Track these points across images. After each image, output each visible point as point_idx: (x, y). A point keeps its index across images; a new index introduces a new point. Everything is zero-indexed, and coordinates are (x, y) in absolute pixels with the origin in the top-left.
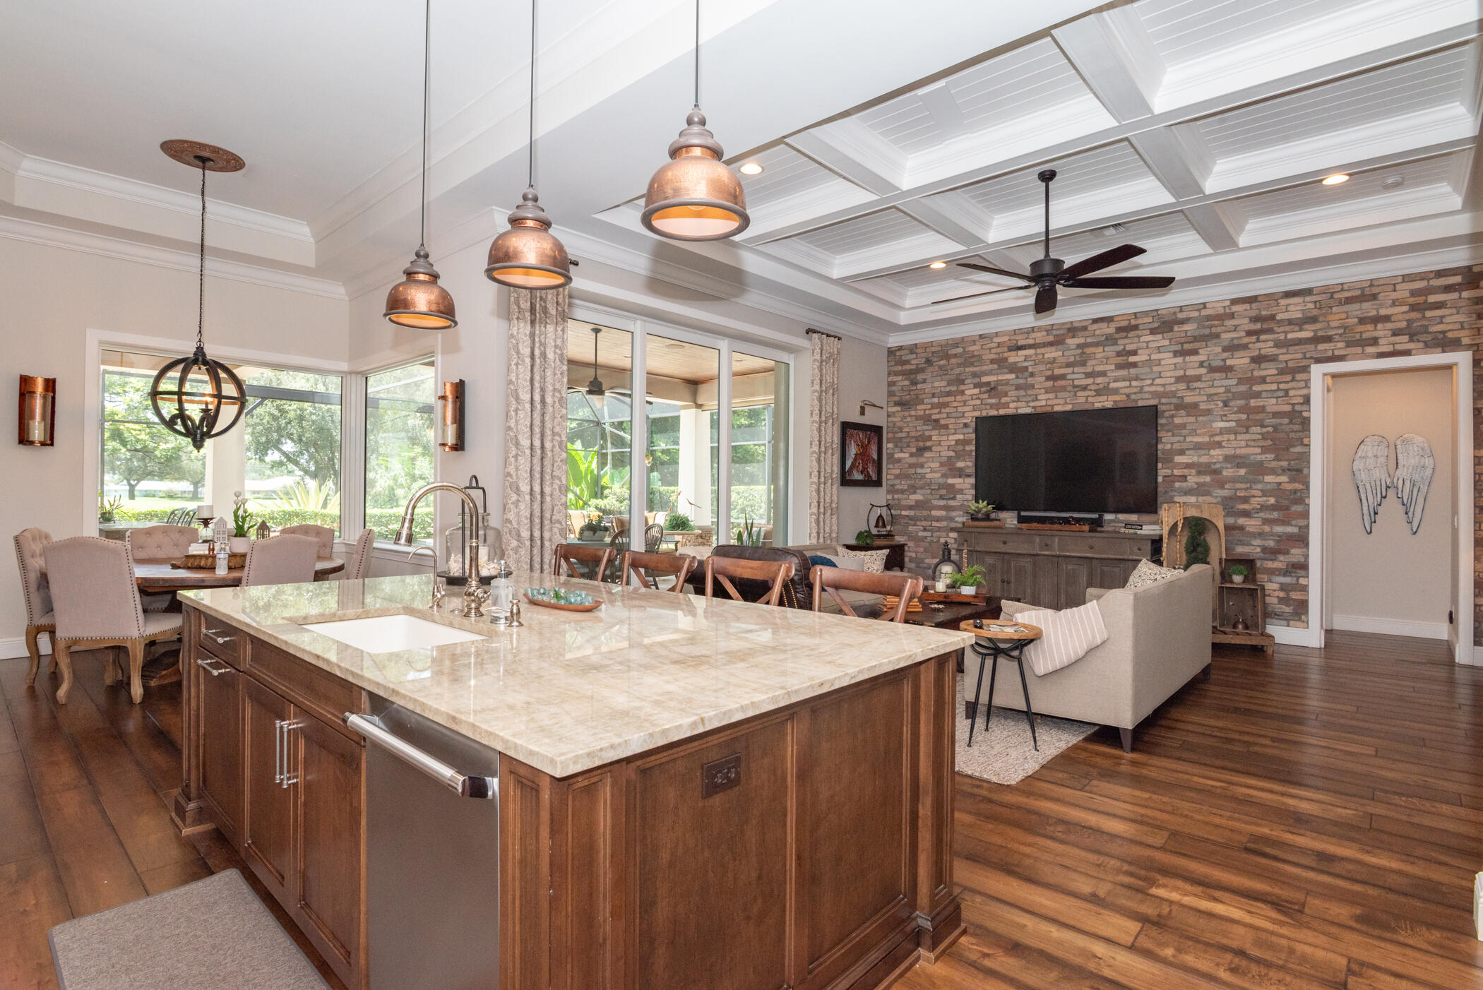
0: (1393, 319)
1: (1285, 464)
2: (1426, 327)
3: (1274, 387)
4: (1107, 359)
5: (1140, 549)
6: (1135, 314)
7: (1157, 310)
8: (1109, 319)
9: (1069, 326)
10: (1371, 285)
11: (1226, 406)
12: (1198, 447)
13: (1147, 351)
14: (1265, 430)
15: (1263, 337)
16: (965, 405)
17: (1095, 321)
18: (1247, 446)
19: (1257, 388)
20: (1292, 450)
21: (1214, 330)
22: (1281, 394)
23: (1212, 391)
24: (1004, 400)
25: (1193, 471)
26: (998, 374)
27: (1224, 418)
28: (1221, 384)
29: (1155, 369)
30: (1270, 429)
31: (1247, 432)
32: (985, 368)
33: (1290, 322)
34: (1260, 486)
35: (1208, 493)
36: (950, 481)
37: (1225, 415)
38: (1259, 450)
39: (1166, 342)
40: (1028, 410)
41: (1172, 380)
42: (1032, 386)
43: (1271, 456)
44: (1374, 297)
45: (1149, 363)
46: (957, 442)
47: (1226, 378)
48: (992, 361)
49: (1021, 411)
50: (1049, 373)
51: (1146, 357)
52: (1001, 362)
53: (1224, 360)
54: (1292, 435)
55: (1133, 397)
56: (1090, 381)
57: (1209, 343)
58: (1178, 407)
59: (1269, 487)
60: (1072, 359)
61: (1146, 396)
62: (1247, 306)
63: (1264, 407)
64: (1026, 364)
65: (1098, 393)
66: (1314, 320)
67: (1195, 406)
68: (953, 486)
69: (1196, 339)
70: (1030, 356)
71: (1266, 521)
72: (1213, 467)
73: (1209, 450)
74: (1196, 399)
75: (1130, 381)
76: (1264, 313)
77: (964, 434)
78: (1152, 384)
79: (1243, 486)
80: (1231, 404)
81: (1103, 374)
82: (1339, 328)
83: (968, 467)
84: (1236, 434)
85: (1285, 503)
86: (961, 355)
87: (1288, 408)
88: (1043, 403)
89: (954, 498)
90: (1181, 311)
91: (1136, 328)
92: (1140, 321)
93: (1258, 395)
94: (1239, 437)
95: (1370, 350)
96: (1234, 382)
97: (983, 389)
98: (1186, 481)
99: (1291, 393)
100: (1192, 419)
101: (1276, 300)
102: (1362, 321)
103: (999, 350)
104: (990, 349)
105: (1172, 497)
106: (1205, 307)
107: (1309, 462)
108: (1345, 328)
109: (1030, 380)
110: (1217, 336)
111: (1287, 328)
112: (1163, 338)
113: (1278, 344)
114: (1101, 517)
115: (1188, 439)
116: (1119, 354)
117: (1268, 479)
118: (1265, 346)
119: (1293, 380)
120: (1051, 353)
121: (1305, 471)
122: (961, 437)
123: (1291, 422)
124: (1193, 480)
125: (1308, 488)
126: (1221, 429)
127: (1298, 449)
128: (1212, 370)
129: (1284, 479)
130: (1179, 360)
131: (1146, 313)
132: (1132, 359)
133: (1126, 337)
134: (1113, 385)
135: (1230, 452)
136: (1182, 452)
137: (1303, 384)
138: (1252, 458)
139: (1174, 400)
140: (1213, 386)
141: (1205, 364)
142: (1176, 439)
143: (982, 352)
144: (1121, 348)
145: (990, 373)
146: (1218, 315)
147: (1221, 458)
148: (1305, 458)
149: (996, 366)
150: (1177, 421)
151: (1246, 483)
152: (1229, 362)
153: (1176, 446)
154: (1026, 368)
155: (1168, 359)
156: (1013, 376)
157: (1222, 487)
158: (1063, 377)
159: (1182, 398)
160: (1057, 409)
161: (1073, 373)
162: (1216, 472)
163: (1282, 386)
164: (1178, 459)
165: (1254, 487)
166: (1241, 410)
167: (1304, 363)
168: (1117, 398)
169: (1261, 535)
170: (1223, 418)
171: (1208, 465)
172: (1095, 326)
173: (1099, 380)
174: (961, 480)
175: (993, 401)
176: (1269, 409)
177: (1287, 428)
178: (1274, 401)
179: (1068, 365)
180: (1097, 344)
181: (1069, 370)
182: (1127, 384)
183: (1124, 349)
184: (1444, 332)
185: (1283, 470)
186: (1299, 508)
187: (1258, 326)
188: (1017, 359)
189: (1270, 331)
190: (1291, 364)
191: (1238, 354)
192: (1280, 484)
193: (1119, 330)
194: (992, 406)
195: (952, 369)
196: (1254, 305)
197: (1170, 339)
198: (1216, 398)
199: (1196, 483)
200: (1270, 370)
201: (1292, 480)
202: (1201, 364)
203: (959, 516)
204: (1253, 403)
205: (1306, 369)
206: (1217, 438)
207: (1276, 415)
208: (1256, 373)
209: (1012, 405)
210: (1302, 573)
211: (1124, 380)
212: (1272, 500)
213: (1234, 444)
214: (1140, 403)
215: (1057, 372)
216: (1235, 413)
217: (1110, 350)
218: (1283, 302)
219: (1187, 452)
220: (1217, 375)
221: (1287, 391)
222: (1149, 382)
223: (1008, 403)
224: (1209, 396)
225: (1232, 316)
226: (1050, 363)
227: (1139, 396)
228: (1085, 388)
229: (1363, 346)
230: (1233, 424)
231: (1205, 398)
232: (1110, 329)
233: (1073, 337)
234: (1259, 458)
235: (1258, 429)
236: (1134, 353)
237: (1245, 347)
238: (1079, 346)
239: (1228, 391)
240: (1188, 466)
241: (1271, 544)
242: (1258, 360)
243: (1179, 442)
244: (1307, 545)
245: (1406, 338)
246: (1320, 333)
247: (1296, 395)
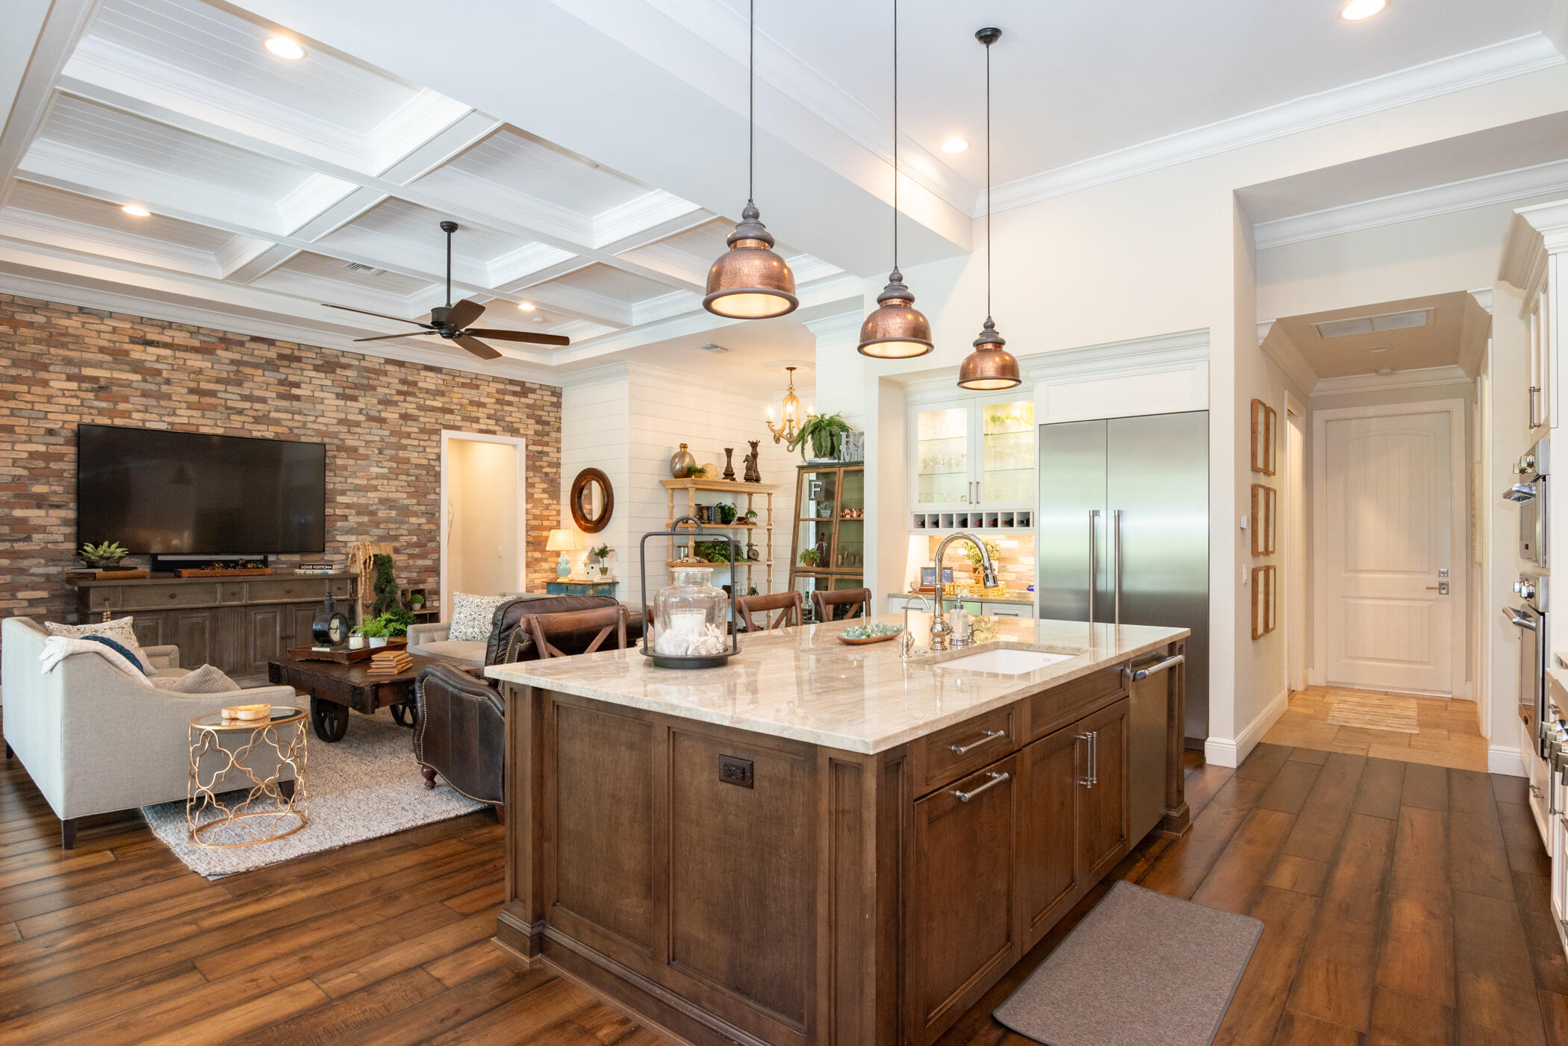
0: (487, 406)
1: (423, 508)
2: (504, 416)
3: (416, 443)
4: (268, 384)
5: (339, 589)
6: (299, 345)
7: (321, 348)
8: (271, 342)
9: (221, 335)
10: (476, 378)
11: (380, 453)
12: (358, 489)
13: (311, 387)
14: (410, 478)
15: (409, 399)
16: (49, 402)
17: (255, 339)
18: (397, 491)
19: (404, 441)
20: (428, 497)
21: (371, 382)
22: (421, 449)
23: (369, 438)
24: (122, 406)
25: (354, 511)
26: (112, 369)
27: (379, 465)
28: (377, 433)
29: (318, 406)
30: (413, 478)
31: (397, 479)
32: (89, 356)
33: (428, 391)
34: (406, 527)
35: (366, 533)
36: (18, 513)
37: (381, 462)
38: (405, 496)
39: (329, 383)
40: (163, 426)
41: (334, 421)
42: (169, 397)
43: (414, 501)
44: (477, 387)
45: (312, 400)
46: (32, 455)
47: (381, 428)
48: (102, 350)
49: (149, 425)
50: (193, 385)
51: (309, 393)
52: (118, 356)
53: (379, 412)
54: (428, 485)
55: (296, 431)
56: (247, 405)
57: (367, 393)
58: (340, 449)
59: (412, 527)
60: (224, 375)
61: (309, 432)
62: (397, 368)
63: (408, 459)
64: (157, 366)
65: (257, 420)
66: (442, 394)
67: (355, 450)
68: (24, 520)
69: (356, 386)
70: (165, 358)
71: (411, 556)
72: (370, 508)
73: (367, 491)
74: (357, 443)
75: (293, 414)
76: (409, 378)
77: (47, 444)
78: (315, 422)
79: (394, 526)
80: (386, 452)
81: (263, 400)
82: (457, 404)
83: (55, 493)
84: (388, 479)
85: (424, 540)
86: (41, 327)
87: (425, 462)
88: (185, 420)
89: (28, 539)
90: (343, 356)
91: (299, 359)
92: (303, 354)
93: (404, 448)
94: (392, 482)
95: (475, 426)
96: (387, 433)
97: (85, 386)
98: (347, 520)
99: (428, 450)
100: (351, 462)
101: (418, 370)
102: (472, 403)
103: (114, 337)
104: (99, 332)
105: (334, 536)
106: (364, 359)
107: (439, 507)
108: (462, 405)
109: (164, 388)
110: (374, 388)
111: (426, 396)
112: (326, 378)
113: (419, 408)
114: (266, 558)
115: (350, 480)
116: (281, 383)
117: (413, 520)
118: (410, 407)
119: (429, 439)
120: (196, 361)
121: (437, 515)
122: (42, 448)
123: (428, 474)
124: (353, 520)
125: (439, 528)
126: (377, 473)
127: (433, 497)
128: (371, 419)
129: (423, 520)
130: (341, 403)
131: (310, 348)
132: (295, 391)
133: (289, 367)
134: (273, 415)
135: (384, 495)
136: (343, 493)
137: (435, 444)
138: (401, 501)
139: (336, 441)
140: (370, 434)
141: (364, 412)
142: (339, 479)
143: (81, 332)
144: (283, 377)
145: (99, 365)
146: (375, 369)
147: (376, 500)
148: (437, 504)
149: (108, 358)
150: (339, 462)
151: (396, 523)
152: (383, 415)
153: (338, 486)
154: (159, 372)
155: (331, 400)
156: (138, 377)
157: (377, 526)
158: (212, 394)
159: (343, 440)
160: (204, 430)
161: (226, 391)
162: (373, 513)
163: (422, 443)
164: (340, 499)
165: (402, 527)
166: (392, 459)
167: (437, 427)
168: (280, 430)
169: (407, 568)
170: (378, 464)
171: (367, 505)
172: (253, 345)
173: (257, 406)
174: (42, 513)
175: (104, 405)
176: (413, 461)
177: (425, 478)
178: (416, 454)
179: (219, 381)
180: (256, 366)
181: (221, 387)
182: (290, 416)
183: (286, 379)
184: (512, 423)
185: (423, 513)
186: (433, 545)
187: (405, 388)
188: (144, 357)
189: (413, 394)
190: (428, 426)
191: (391, 409)
192: (420, 525)
193: (281, 356)
194: (101, 412)
195: (23, 344)
196: (403, 369)
197: (333, 381)
198: (373, 445)
199: (357, 523)
200: (414, 429)
201: (429, 522)
202: (361, 411)
203: (38, 565)
204: (401, 454)
205: (437, 432)
206: (374, 482)
207: (418, 466)
208: (404, 429)
209: (135, 415)
210: (435, 597)
211: (286, 412)
212: (415, 539)
213: (387, 488)
214: (303, 439)
215: (204, 386)
216: (387, 461)
217: (271, 377)
218: (423, 373)
219: (348, 493)
220: (374, 424)
221: (425, 448)
222: (312, 419)
223: (130, 412)
224: (367, 442)
225: (385, 373)
226: (194, 373)
227: (302, 432)
228: (240, 412)
229: (471, 422)
230: (386, 471)
231: (363, 444)
232: (272, 354)
233: (226, 349)
234: (406, 502)
235: (404, 477)
236: (297, 385)
237: (395, 404)
238: (233, 362)
239: (382, 440)
240: (348, 506)
241: (415, 575)
242: (405, 417)
243: (340, 482)
244: (438, 575)
245: (493, 422)
246: (447, 406)
247: (431, 451)
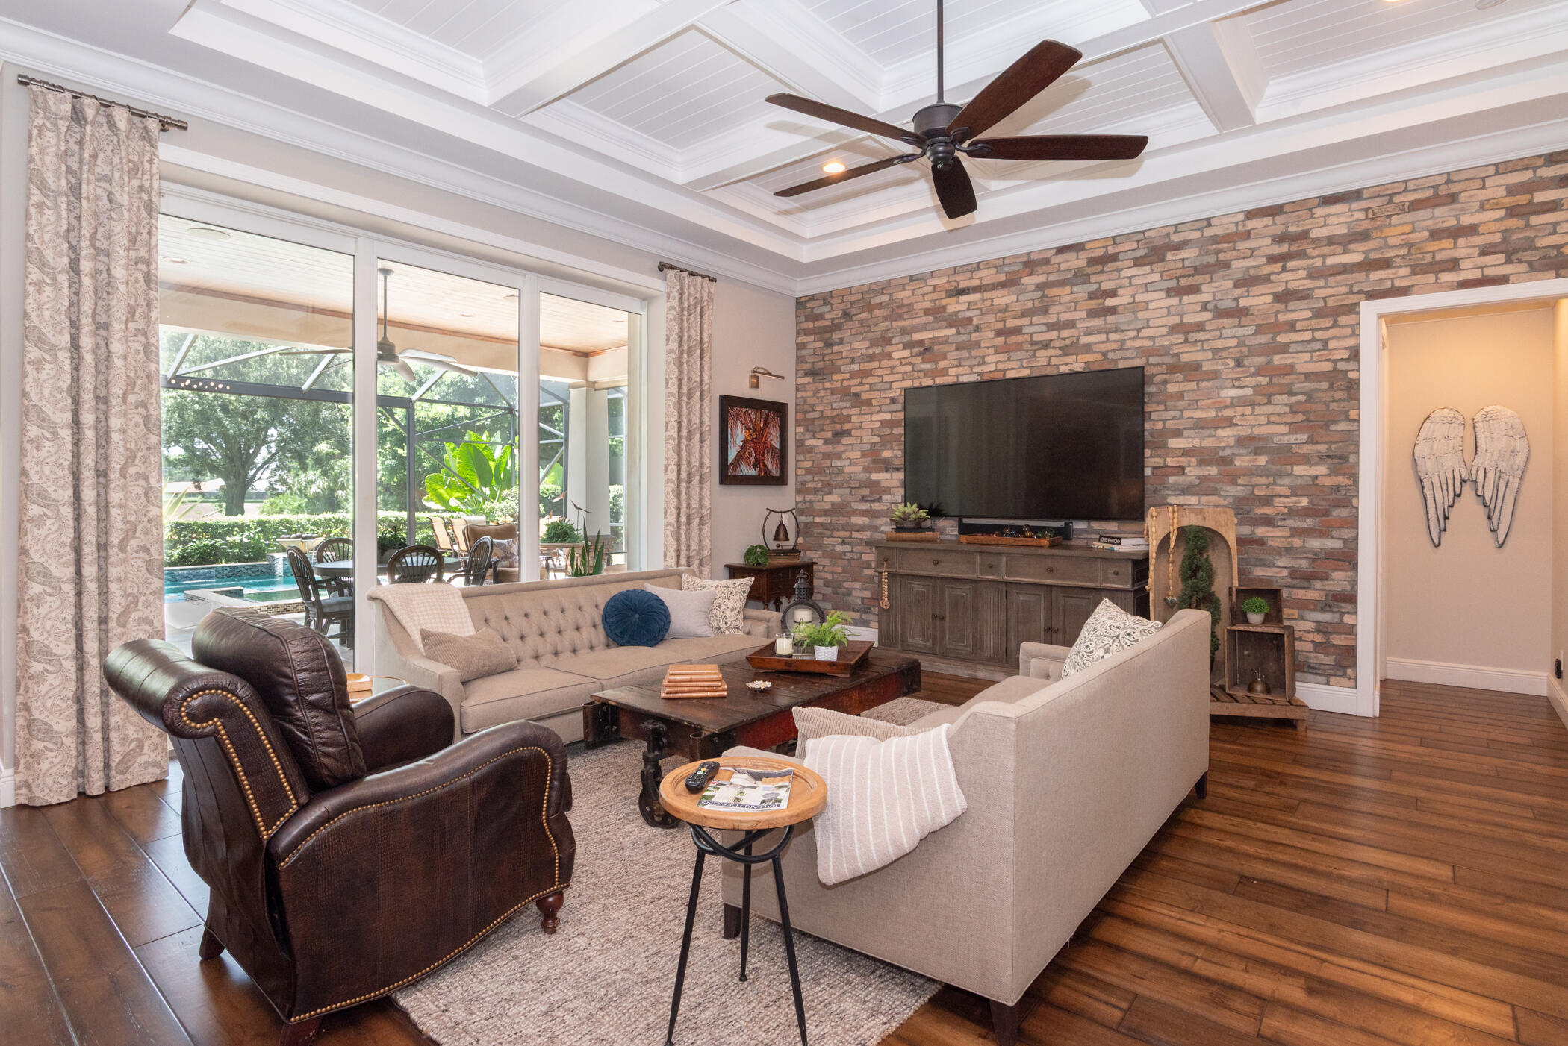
0: (1481, 229)
1: (1322, 448)
2: (1532, 239)
3: (1307, 336)
4: (1076, 303)
5: (1116, 573)
6: (1113, 238)
7: (1143, 232)
8: (1077, 248)
9: (1025, 259)
10: (1448, 182)
11: (1239, 365)
12: (1200, 425)
13: (1131, 291)
14: (1294, 399)
15: (1291, 264)
16: (892, 373)
17: (1061, 250)
18: (1269, 423)
19: (1282, 339)
20: (1333, 427)
21: (1222, 256)
22: (1317, 346)
23: (1219, 344)
24: (942, 364)
25: (1194, 460)
26: (933, 329)
27: (1237, 384)
28: (1233, 333)
29: (1141, 315)
30: (1302, 398)
31: (1269, 403)
32: (917, 321)
33: (1331, 241)
34: (1287, 481)
35: (1214, 492)
36: (875, 476)
37: (1238, 379)
38: (1285, 429)
39: (1156, 277)
40: (973, 378)
41: (1164, 331)
42: (978, 345)
43: (1303, 437)
44: (1453, 198)
45: (1133, 307)
46: (884, 423)
47: (1240, 325)
48: (927, 312)
49: (963, 379)
50: (1000, 325)
51: (1128, 299)
52: (936, 312)
53: (1237, 300)
54: (1333, 406)
55: (1111, 355)
56: (1054, 334)
57: (1215, 276)
58: (1173, 369)
59: (1299, 482)
60: (1030, 305)
61: (1129, 354)
62: (1268, 220)
63: (1292, 366)
64: (969, 314)
65: (1065, 351)
66: (1364, 236)
67: (1196, 366)
68: (877, 483)
69: (1198, 270)
70: (975, 303)
71: (1296, 532)
72: (1221, 454)
73: (1216, 428)
74: (1199, 356)
75: (1107, 333)
76: (1292, 229)
77: (891, 412)
78: (1137, 337)
79: (1263, 481)
80: (1247, 362)
81: (1071, 324)
82: (1399, 246)
83: (896, 457)
84: (1253, 405)
85: (1323, 505)
86: (887, 305)
87: (1327, 366)
88: (992, 367)
89: (879, 500)
90: (1176, 231)
91: (1114, 258)
92: (1120, 248)
93: (1284, 349)
94: (1258, 410)
95: (1447, 277)
96: (1251, 330)
97: (916, 350)
98: (1184, 474)
99: (1332, 344)
100: (1192, 386)
101: (1310, 210)
102: (1435, 235)
103: (934, 296)
104: (923, 295)
105: (1165, 497)
106: (1209, 225)
107: (1357, 445)
108: (1410, 246)
109: (975, 336)
110: (1226, 265)
111: (1326, 250)
112: (1152, 271)
113: (1313, 274)
114: (1068, 527)
115: (1186, 414)
116: (1092, 296)
117: (1299, 470)
118: (1295, 278)
119: (1335, 325)
120: (1002, 298)
121: (1352, 459)
122: (888, 416)
123: (1331, 387)
124: (1193, 472)
125: (1356, 483)
126: (1232, 398)
127: (1343, 426)
128: (1220, 314)
129: (1321, 470)
130: (1174, 301)
131: (1128, 236)
132: (1110, 302)
133: (1102, 272)
134: (1084, 340)
135: (1245, 432)
136: (1178, 433)
137: (1349, 331)
138: (1276, 440)
139: (1167, 359)
140: (1220, 337)
141: (1210, 306)
142: (1172, 414)
143: (912, 300)
144: (1095, 287)
145: (923, 328)
146: (1228, 235)
147: (1232, 441)
148: (1352, 439)
149: (931, 318)
150: (1172, 388)
151: (1268, 476)
152: (1243, 303)
153: (1170, 425)
154: (970, 320)
155: (1159, 301)
156: (953, 331)
157: (1234, 482)
158: (1017, 330)
159: (1178, 355)
160: (1010, 374)
161: (1031, 324)
162: (1226, 461)
163: (1319, 335)
164: (1173, 443)
165: (1279, 482)
166: (1259, 372)
167: (1351, 299)
168: (1090, 358)
169: (1289, 551)
170: (1235, 383)
171: (1215, 450)
172: (1060, 258)
173: (1065, 333)
174: (887, 475)
175: (928, 366)
176: (1299, 369)
177: (1326, 396)
178: (1307, 356)
179: (1024, 314)
180: (1062, 283)
181: (1026, 321)
182: (1103, 337)
183: (1099, 289)
184: (1558, 247)
185: (1321, 457)
186: (1344, 512)
187: (1284, 248)
188: (959, 308)
189: (1301, 255)
190: (1331, 303)
191: (1256, 290)
192: (1316, 477)
193: (1092, 262)
194: (926, 374)
195: (876, 325)
196: (1279, 219)
197: (1162, 273)
198: (1224, 354)
199: (1199, 477)
200: (1301, 312)
201: (1333, 472)
202: (1205, 307)
203: (885, 524)
204: (1278, 360)
205: (1352, 309)
206: (1227, 413)
207: (1309, 376)
208: (1281, 317)
209: (952, 371)
210: (1348, 607)
211: (1099, 332)
212: (1304, 502)
213: (1251, 420)
214: (1121, 365)
215: (1011, 323)
216: (1252, 375)
217: (1081, 291)
218: (1320, 212)
219: (1185, 433)
220: (1227, 322)
221: (1325, 342)
222: (1133, 334)
223: (946, 369)
224: (1216, 352)
225: (1247, 235)
226: (1000, 311)
227: (1119, 354)
228: (1046, 345)
229: (1436, 272)
230: (1249, 391)
231: (1210, 355)
232: (1078, 261)
233: (1031, 274)
234: (1286, 439)
235: (1283, 399)
236: (1113, 293)
237: (1266, 279)
238: (1040, 287)
239: (1241, 343)
240: (1186, 452)
241: (1304, 564)
242: (1284, 297)
243: (1174, 418)
244: (1355, 567)
245: (1502, 257)
246: (1373, 256)
247: (1339, 348)
